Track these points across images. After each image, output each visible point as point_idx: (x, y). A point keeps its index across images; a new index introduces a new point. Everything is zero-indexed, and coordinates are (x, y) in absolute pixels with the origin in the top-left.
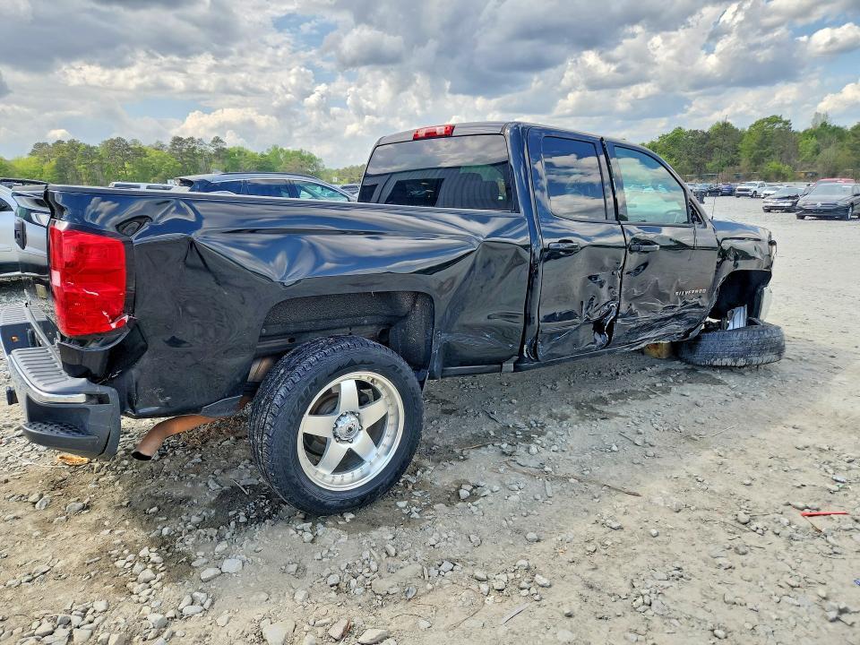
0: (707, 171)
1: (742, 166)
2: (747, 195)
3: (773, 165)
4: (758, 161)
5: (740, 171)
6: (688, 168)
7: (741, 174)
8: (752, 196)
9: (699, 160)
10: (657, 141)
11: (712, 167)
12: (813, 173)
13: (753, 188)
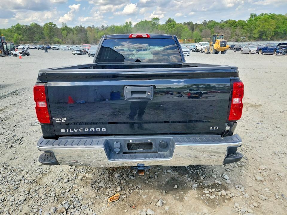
0: (35, 40)
1: (46, 39)
2: (56, 49)
3: (56, 39)
4: (51, 37)
5: (46, 41)
6: (28, 39)
7: (47, 42)
8: (57, 50)
9: (30, 36)
10: (11, 28)
11: (36, 39)
12: (68, 42)
13: (57, 47)
